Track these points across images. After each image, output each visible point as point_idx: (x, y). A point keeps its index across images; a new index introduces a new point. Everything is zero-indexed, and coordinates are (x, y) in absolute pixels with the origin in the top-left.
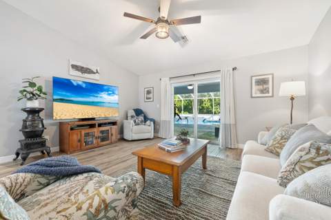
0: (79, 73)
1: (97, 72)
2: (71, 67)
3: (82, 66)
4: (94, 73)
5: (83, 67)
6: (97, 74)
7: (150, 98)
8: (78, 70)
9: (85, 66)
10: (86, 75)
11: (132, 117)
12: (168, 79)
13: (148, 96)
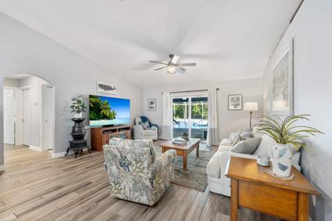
0: (103, 91)
2: (98, 86)
4: (112, 89)
6: (115, 90)
7: (153, 108)
9: (107, 85)
10: (108, 91)
11: (140, 123)
12: (168, 93)
13: (151, 106)
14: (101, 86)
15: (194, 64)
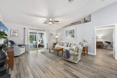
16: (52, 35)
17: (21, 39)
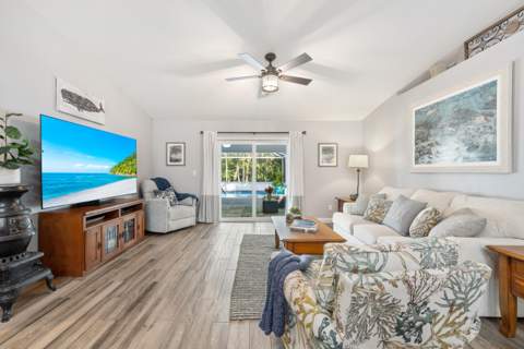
0: (73, 109)
1: (101, 109)
2: (60, 95)
3: (79, 94)
4: (97, 111)
5: (80, 98)
6: (101, 113)
7: (177, 161)
8: (71, 102)
9: (84, 96)
10: (86, 114)
11: (156, 193)
12: (214, 134)
13: (174, 156)
14: (67, 95)
15: (306, 82)
16: (327, 150)
17: (195, 173)
